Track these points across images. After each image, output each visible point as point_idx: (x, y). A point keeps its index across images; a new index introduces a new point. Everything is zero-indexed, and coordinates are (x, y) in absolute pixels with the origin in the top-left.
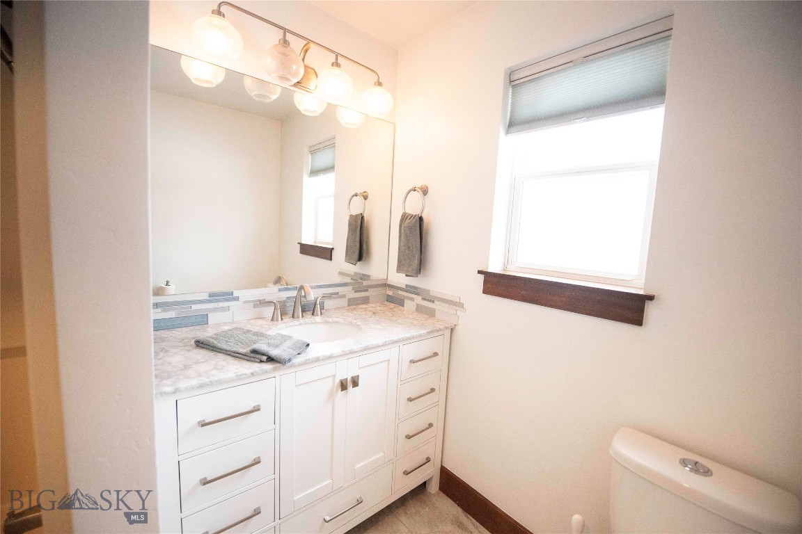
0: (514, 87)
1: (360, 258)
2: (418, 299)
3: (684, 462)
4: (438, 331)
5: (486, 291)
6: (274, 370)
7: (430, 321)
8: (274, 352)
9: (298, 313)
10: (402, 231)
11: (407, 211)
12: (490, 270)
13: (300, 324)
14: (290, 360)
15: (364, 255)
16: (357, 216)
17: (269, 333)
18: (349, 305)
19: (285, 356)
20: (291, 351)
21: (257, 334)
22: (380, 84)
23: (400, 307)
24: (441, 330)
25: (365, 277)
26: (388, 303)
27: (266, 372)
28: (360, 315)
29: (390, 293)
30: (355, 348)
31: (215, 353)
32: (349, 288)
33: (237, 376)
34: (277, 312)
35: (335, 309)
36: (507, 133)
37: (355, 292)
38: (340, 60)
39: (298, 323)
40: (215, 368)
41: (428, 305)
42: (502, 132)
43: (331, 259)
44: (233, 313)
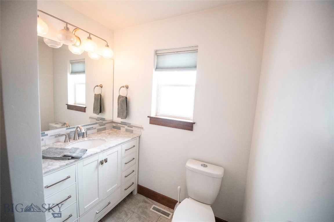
0: (157, 56)
1: (100, 112)
2: (126, 127)
3: (202, 165)
4: (134, 138)
5: (151, 123)
6: (75, 161)
7: (131, 135)
8: (74, 155)
9: (77, 138)
10: (119, 102)
11: (121, 94)
12: (152, 116)
13: (78, 142)
14: (81, 157)
15: (102, 111)
16: (98, 95)
17: (67, 147)
18: (98, 132)
19: (79, 155)
20: (81, 153)
21: (61, 149)
22: (108, 46)
23: (119, 130)
24: (135, 137)
25: (103, 119)
26: (114, 129)
27: (72, 163)
28: (104, 135)
29: (115, 125)
30: (105, 148)
31: (45, 159)
32: (98, 125)
33: (60, 166)
34: (67, 138)
35: (92, 134)
36: (156, 70)
37: (100, 126)
38: (91, 36)
39: (77, 142)
40: (49, 165)
41: (130, 129)
42: (154, 70)
43: (85, 112)
44: (45, 141)
